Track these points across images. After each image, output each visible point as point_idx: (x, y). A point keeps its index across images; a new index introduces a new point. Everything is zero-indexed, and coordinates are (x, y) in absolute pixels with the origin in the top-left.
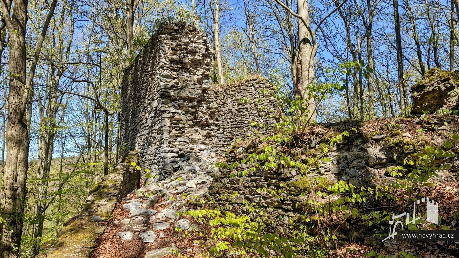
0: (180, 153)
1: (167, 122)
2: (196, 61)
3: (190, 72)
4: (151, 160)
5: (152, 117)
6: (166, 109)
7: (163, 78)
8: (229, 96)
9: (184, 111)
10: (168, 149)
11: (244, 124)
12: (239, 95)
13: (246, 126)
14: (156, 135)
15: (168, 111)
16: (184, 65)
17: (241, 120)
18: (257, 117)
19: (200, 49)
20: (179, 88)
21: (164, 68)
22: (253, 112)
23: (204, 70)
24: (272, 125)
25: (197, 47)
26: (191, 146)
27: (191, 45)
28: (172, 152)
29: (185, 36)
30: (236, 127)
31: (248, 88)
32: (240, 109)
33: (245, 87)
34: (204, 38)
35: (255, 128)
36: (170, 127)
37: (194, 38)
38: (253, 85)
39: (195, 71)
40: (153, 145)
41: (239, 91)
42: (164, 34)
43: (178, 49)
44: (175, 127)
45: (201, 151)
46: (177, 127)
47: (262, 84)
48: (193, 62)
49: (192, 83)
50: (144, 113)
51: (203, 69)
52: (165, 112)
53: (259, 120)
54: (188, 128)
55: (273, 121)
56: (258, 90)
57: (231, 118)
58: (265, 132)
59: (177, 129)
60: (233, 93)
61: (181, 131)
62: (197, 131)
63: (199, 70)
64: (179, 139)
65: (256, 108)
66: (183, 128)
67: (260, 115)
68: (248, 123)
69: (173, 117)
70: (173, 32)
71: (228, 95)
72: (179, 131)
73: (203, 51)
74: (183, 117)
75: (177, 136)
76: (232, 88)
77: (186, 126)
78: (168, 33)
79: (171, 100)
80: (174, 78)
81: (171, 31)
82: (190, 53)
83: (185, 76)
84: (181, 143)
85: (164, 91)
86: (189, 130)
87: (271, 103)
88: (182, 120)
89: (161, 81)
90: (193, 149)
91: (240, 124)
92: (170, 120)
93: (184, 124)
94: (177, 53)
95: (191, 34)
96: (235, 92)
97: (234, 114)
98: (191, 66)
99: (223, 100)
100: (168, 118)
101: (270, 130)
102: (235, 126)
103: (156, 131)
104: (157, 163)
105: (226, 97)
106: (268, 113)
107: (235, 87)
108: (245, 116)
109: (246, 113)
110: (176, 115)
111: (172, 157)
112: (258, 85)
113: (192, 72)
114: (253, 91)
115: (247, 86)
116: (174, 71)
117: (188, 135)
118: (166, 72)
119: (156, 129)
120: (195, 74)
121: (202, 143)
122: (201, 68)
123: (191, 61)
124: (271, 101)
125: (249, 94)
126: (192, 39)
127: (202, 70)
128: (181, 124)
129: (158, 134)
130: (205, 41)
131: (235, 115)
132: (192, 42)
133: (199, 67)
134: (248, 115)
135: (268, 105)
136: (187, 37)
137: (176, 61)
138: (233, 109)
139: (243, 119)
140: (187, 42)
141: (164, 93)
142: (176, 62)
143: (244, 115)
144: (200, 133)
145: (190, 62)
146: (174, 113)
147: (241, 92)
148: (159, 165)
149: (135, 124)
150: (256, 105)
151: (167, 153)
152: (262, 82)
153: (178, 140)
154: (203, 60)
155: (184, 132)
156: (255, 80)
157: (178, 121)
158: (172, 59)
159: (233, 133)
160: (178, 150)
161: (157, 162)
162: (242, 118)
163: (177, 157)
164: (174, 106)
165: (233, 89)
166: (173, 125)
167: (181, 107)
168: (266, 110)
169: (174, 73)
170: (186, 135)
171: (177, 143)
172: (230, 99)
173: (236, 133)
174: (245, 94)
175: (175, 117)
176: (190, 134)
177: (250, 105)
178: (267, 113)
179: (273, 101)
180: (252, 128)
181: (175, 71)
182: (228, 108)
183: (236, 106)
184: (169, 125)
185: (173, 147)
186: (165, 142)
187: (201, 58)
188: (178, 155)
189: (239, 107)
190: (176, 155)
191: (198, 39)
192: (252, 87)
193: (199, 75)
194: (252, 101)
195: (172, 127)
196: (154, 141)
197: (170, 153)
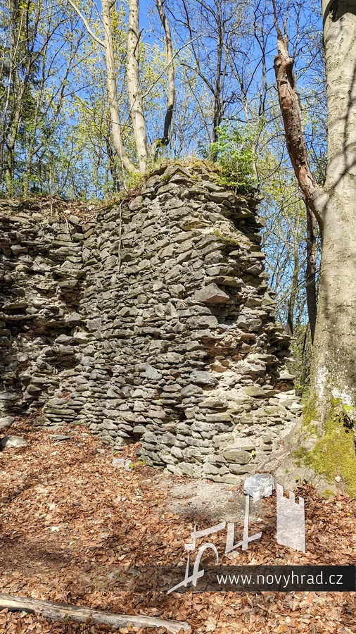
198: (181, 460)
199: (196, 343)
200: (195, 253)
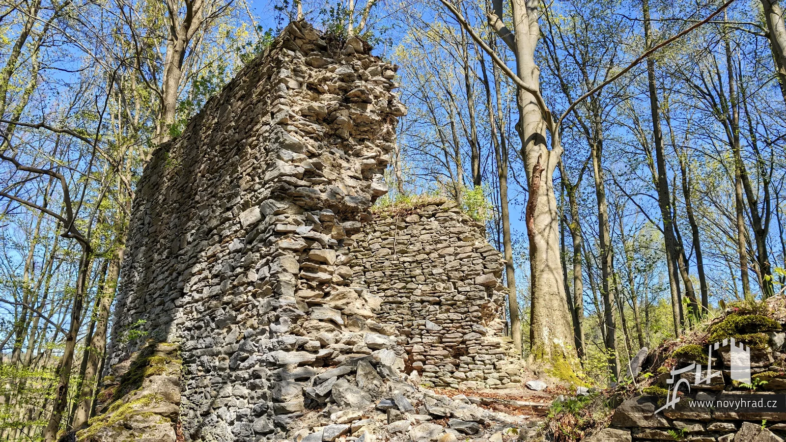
0: (322, 352)
1: (290, 263)
2: (366, 124)
3: (346, 148)
4: (223, 369)
5: (237, 251)
6: (290, 228)
7: (284, 151)
8: (378, 234)
9: (332, 237)
10: (290, 339)
11: (412, 297)
12: (401, 232)
13: (417, 302)
14: (250, 298)
15: (295, 232)
16: (336, 130)
17: (404, 288)
18: (443, 281)
19: (376, 97)
20: (323, 179)
21: (289, 128)
22: (435, 272)
23: (379, 149)
24: (478, 302)
25: (372, 90)
26: (346, 335)
27: (358, 82)
28: (302, 347)
29: (343, 62)
30: (392, 303)
31: (424, 219)
32: (404, 262)
33: (415, 217)
34: (389, 73)
35: (437, 307)
36: (295, 275)
37: (365, 69)
38: (433, 215)
39: (359, 147)
40: (233, 326)
41: (403, 224)
42: (294, 51)
43: (326, 88)
44: (309, 279)
45: (374, 350)
46: (314, 279)
47: (454, 212)
48: (357, 125)
49: (352, 174)
50: (205, 242)
51: (378, 146)
52: (284, 234)
53: (448, 289)
54: (338, 284)
55: (481, 294)
56: (447, 224)
57: (381, 282)
58: (463, 316)
59: (314, 284)
60: (388, 229)
61: (323, 290)
62: (360, 296)
63: (367, 147)
64: (317, 313)
65: (441, 263)
66: (328, 282)
67: (449, 278)
68: (423, 295)
69: (306, 250)
70: (313, 50)
71: (375, 231)
72: (317, 292)
73: (384, 102)
74: (330, 255)
75: (311, 304)
76: (385, 218)
77: (334, 280)
78: (301, 49)
79: (301, 207)
80: (312, 155)
81: (309, 46)
82: (353, 102)
83: (338, 155)
84: (323, 324)
85: (285, 181)
86: (341, 289)
87: (476, 255)
88: (325, 262)
89: (279, 157)
90: (353, 343)
91: (401, 297)
92: (297, 258)
93: (331, 273)
94: (321, 97)
95: (359, 59)
96: (392, 227)
97: (388, 273)
98: (351, 135)
99: (363, 241)
100: (295, 251)
101: (475, 314)
102: (391, 299)
103: (250, 288)
104: (245, 380)
105: (370, 237)
106: (470, 275)
107: (392, 217)
108: (414, 279)
109: (418, 271)
110: (315, 245)
111: (301, 365)
112: (446, 214)
113: (351, 149)
114: (434, 227)
115: (421, 216)
116: (311, 138)
117: (340, 303)
118: (295, 138)
119: (251, 283)
120: (358, 155)
121: (374, 329)
122: (373, 143)
123: (354, 120)
124: (477, 249)
125: (424, 232)
126: (361, 71)
127: (376, 148)
128: (325, 271)
129: (254, 295)
130: (390, 78)
131: (390, 275)
132: (360, 77)
133: (369, 140)
134: (422, 278)
135: (469, 257)
136: (348, 63)
137: (318, 114)
138: (387, 263)
139: (409, 286)
140: (349, 75)
141: (287, 186)
142: (317, 120)
143: (411, 277)
144: (366, 301)
145: (352, 122)
146: (310, 240)
147: (406, 227)
148: (253, 387)
149: (171, 274)
150: (441, 256)
151: (287, 350)
152: (454, 210)
153: (313, 316)
154: (380, 123)
155: (327, 294)
156: (441, 204)
157: (316, 262)
158: (310, 108)
159: (386, 315)
160: (318, 344)
161: (247, 376)
162: (407, 283)
163: (312, 364)
164: (308, 221)
165: (389, 220)
166: (302, 272)
167: (325, 228)
168: (464, 268)
169: (312, 141)
170: (333, 304)
171: (314, 323)
172: (380, 240)
173: (393, 317)
174: (415, 232)
175: (312, 252)
176: (344, 301)
177: (426, 256)
178: (468, 275)
179: (482, 250)
180: (432, 308)
181: (316, 139)
182: (373, 259)
183: (395, 256)
184: (296, 271)
185: (302, 335)
186: (284, 318)
187: (377, 118)
188: (317, 358)
189: (402, 259)
190: (312, 357)
191: (374, 74)
192: (433, 219)
193: (368, 158)
194: (431, 247)
195: (301, 278)
196: (240, 317)
197: (294, 352)
198: (463, 380)
199: (477, 308)
200: (474, 255)
